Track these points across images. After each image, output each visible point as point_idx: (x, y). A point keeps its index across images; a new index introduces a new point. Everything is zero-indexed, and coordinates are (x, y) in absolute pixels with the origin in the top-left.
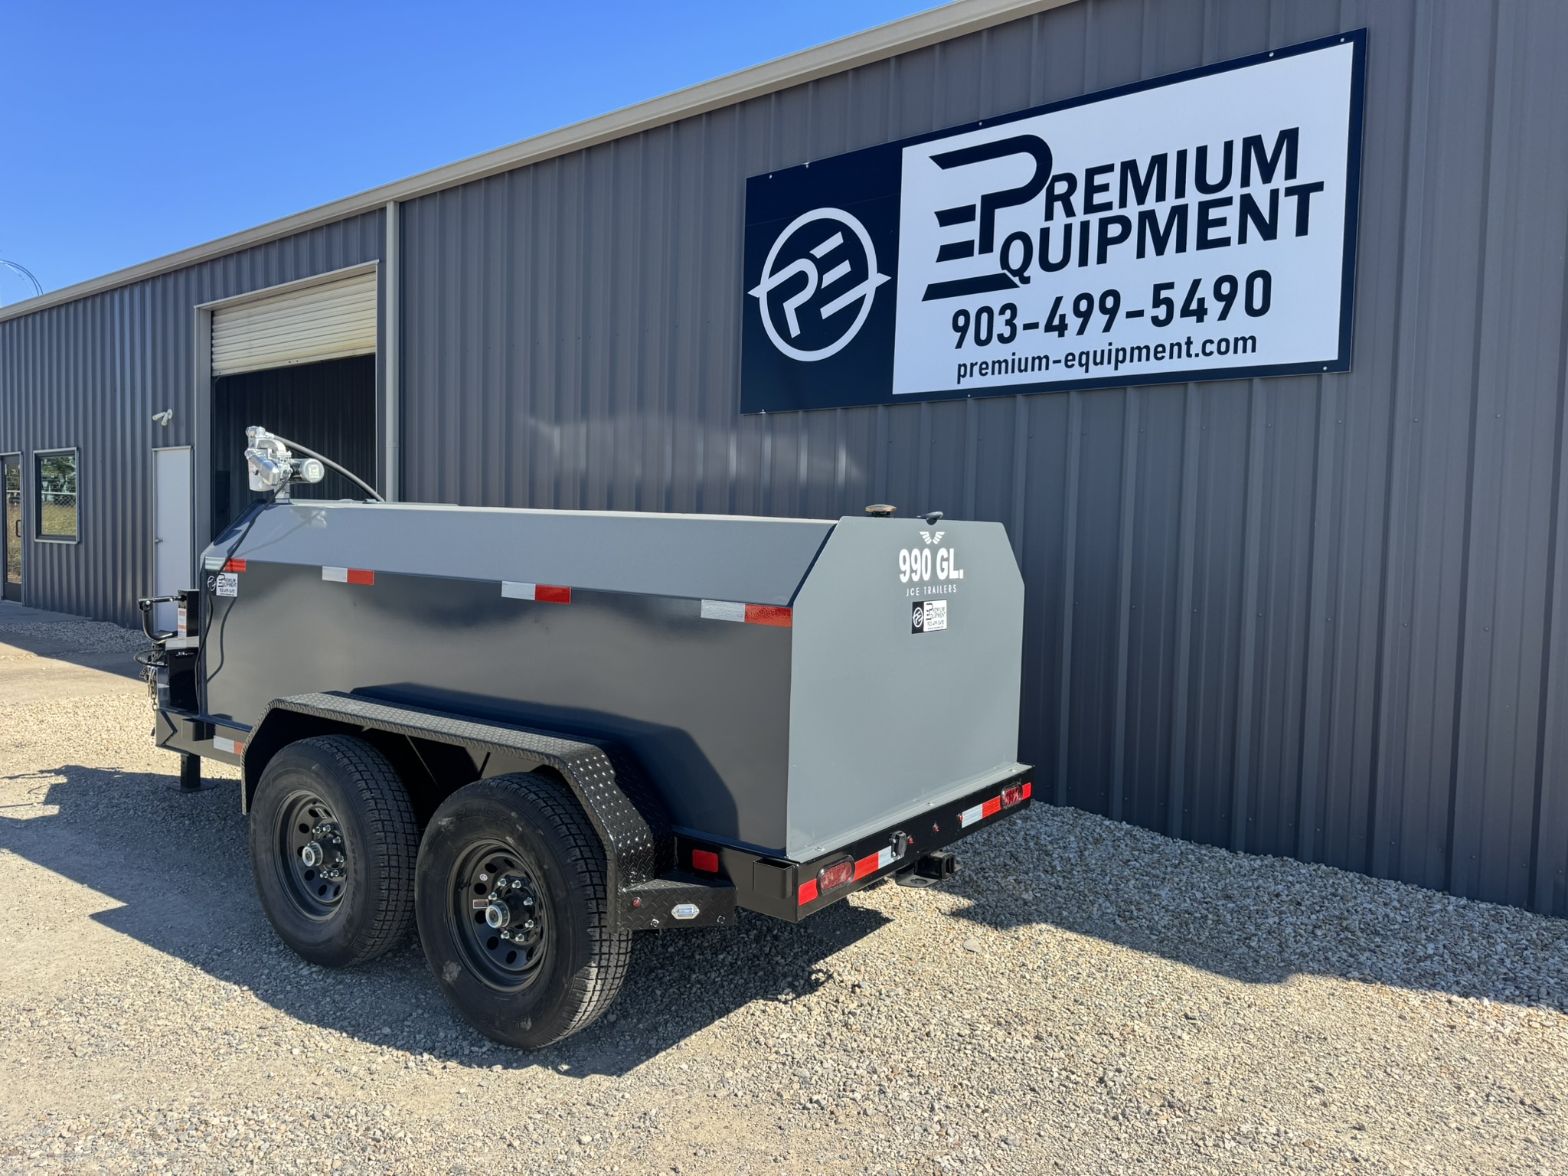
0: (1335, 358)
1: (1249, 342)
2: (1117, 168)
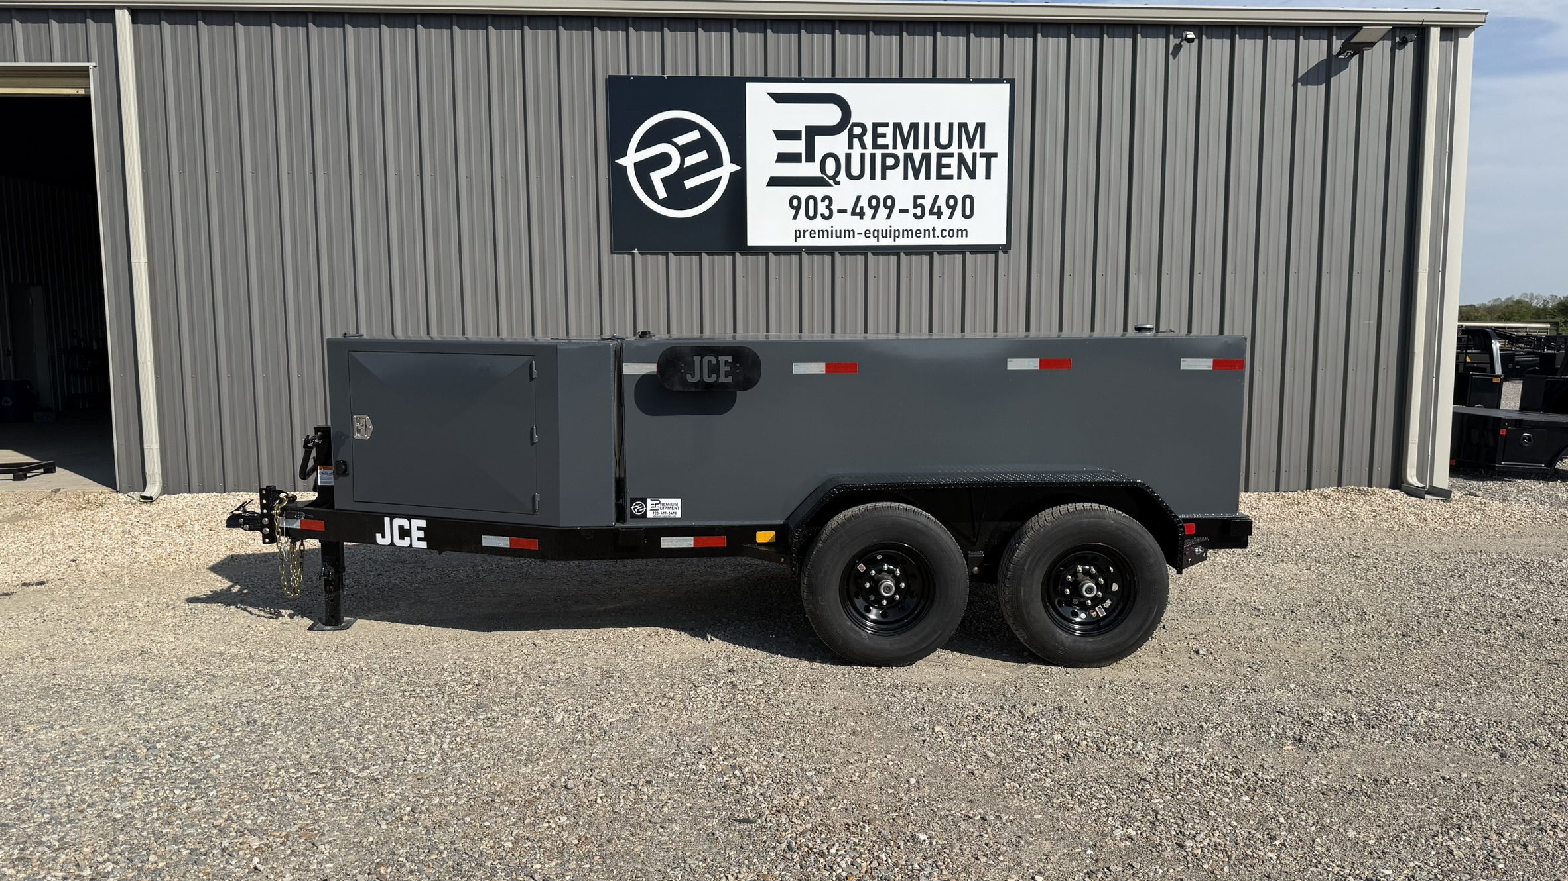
0: (1004, 243)
1: (964, 232)
2: (891, 125)
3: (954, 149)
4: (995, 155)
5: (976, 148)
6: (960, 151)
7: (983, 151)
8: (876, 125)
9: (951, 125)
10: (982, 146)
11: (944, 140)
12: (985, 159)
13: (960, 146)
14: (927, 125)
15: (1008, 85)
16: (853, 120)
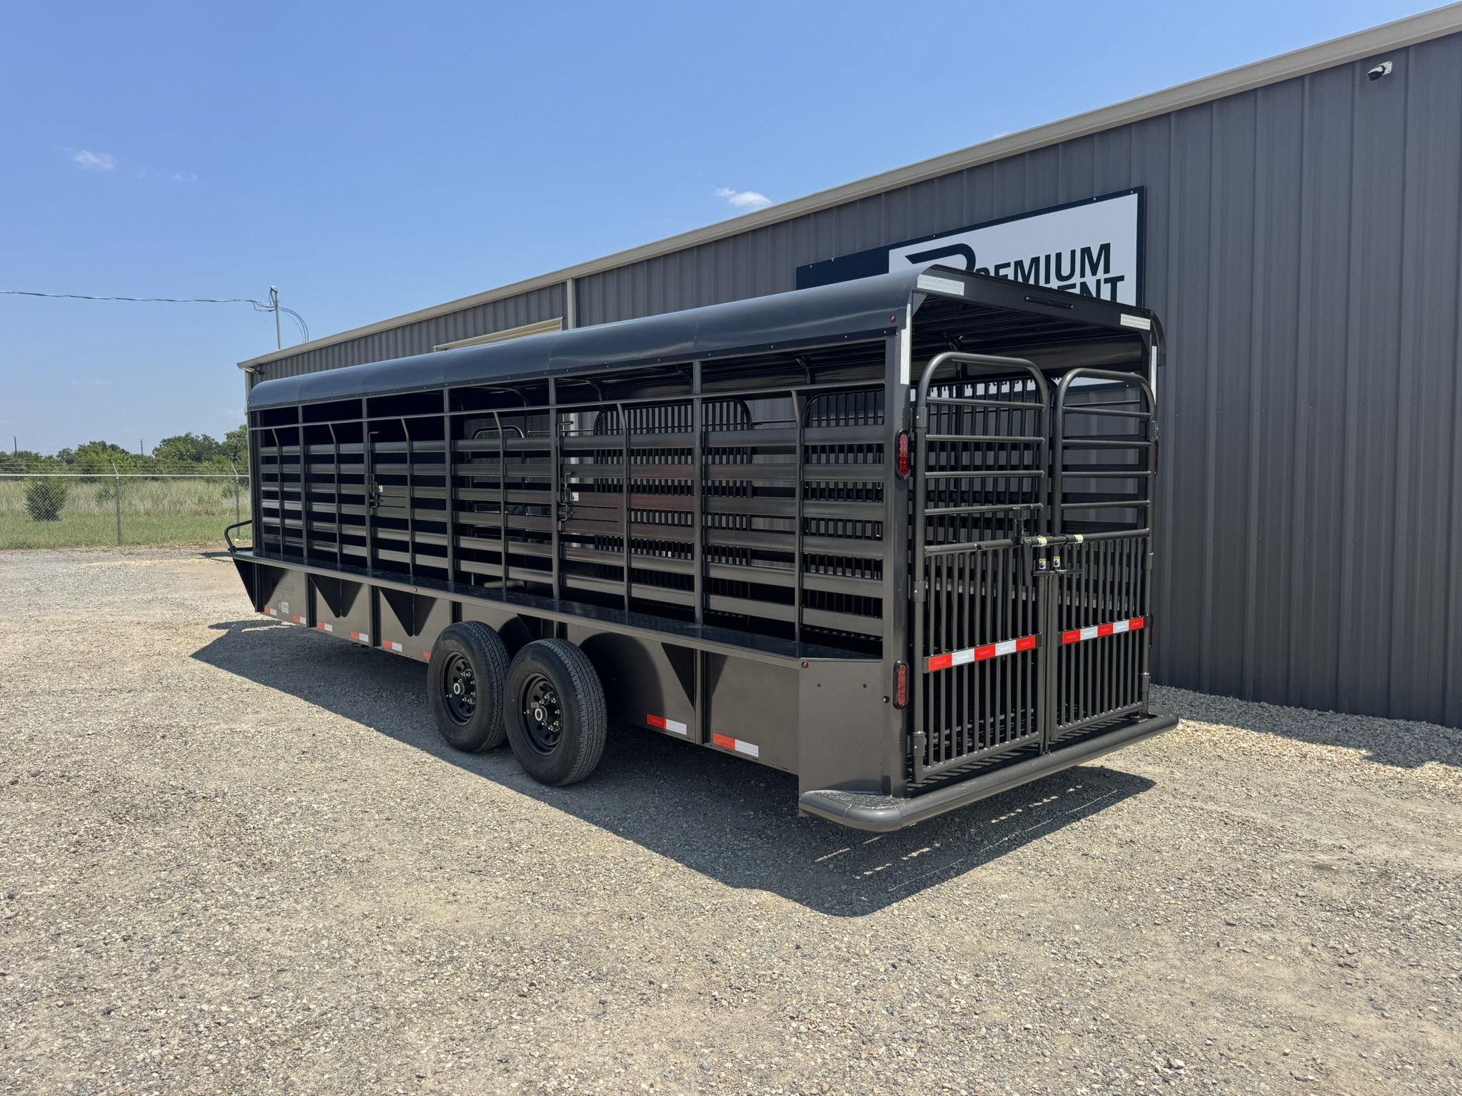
2: (1012, 265)
3: (1076, 279)
4: (1121, 278)
5: (1101, 274)
6: (1083, 280)
7: (1108, 276)
8: (998, 268)
9: (1073, 253)
10: (1107, 270)
11: (1065, 271)
12: (1110, 284)
13: (1083, 275)
14: (1048, 258)
15: (1136, 195)
16: (978, 266)
